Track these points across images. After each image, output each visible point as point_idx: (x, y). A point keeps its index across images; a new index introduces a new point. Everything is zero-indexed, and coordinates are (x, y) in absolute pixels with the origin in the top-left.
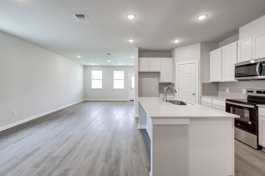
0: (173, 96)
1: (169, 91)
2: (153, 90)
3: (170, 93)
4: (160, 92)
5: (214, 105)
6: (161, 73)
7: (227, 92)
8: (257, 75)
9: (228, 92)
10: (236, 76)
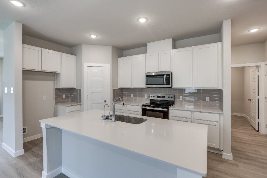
0: (80, 106)
1: (70, 100)
2: (45, 99)
3: (72, 101)
4: (57, 103)
5: (128, 110)
6: (61, 74)
7: (131, 97)
8: (164, 84)
9: (133, 97)
10: (147, 84)
